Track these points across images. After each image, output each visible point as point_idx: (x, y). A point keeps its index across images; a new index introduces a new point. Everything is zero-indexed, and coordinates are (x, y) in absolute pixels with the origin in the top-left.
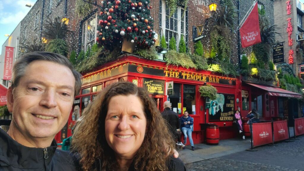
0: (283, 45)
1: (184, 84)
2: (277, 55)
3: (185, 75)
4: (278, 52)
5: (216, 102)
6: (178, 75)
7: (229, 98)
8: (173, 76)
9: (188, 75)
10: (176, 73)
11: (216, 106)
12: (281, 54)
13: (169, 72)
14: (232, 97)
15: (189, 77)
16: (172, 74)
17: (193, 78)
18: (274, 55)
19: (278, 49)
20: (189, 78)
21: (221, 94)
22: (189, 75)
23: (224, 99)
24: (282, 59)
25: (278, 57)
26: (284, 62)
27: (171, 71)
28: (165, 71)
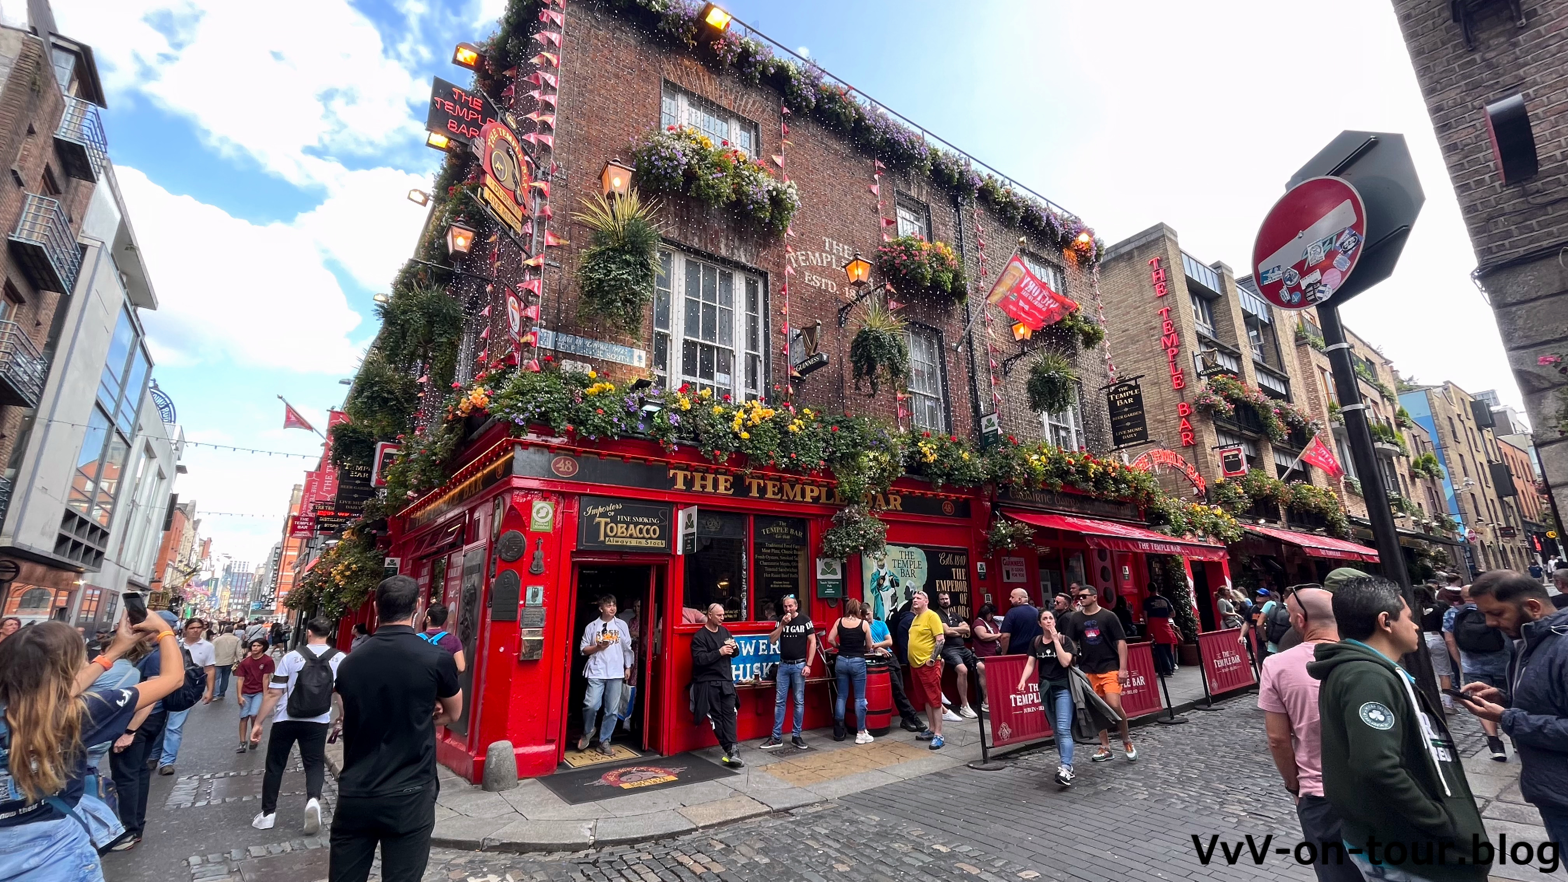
0: (1137, 386)
1: (755, 515)
2: (1122, 417)
3: (759, 485)
4: (1126, 409)
5: (893, 575)
6: (728, 485)
7: (948, 561)
8: (710, 489)
9: (770, 484)
10: (721, 478)
11: (892, 591)
12: (1136, 413)
13: (689, 473)
14: (957, 558)
15: (776, 490)
16: (704, 483)
17: (791, 495)
18: (1114, 419)
19: (1123, 399)
20: (774, 493)
21: (911, 549)
22: (778, 484)
23: (925, 565)
24: (1140, 429)
25: (1128, 424)
27: (697, 471)
28: (672, 472)
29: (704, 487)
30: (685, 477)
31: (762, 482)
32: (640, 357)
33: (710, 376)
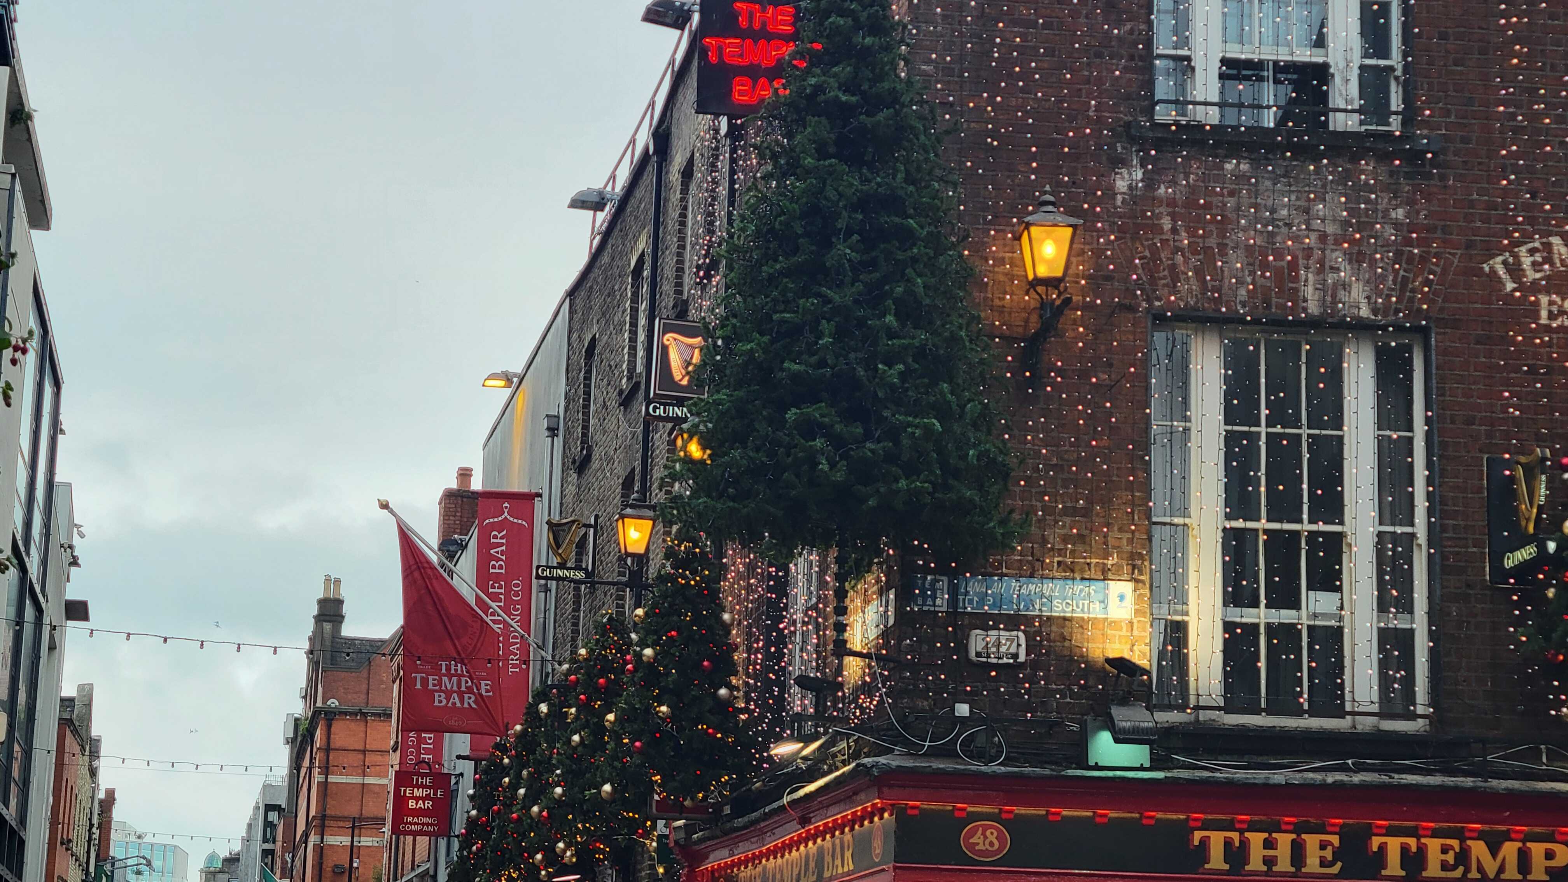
3: (1405, 849)
6: (1328, 854)
8: (1284, 865)
9: (1433, 845)
10: (1312, 841)
13: (1235, 836)
15: (1450, 858)
16: (1271, 853)
17: (1491, 868)
20: (1445, 866)
22: (1455, 843)
27: (1254, 828)
28: (1198, 835)
29: (1270, 862)
30: (1228, 843)
31: (1412, 842)
32: (1122, 598)
33: (1296, 605)
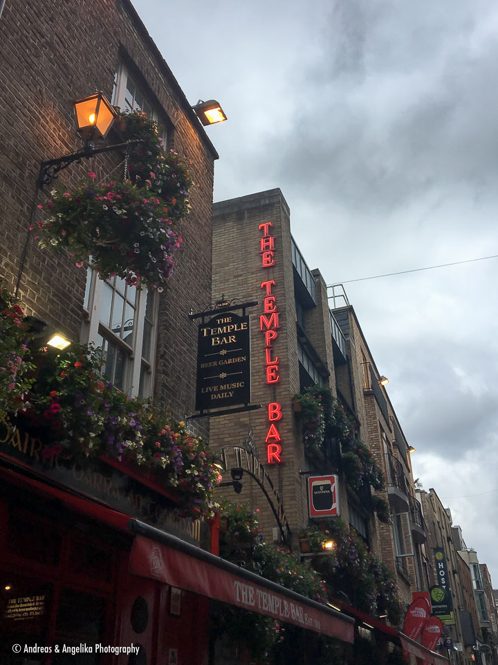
0: (245, 319)
2: (215, 364)
4: (223, 352)
12: (238, 360)
18: (203, 366)
19: (221, 336)
24: (239, 385)
25: (223, 375)
26: (252, 403)
